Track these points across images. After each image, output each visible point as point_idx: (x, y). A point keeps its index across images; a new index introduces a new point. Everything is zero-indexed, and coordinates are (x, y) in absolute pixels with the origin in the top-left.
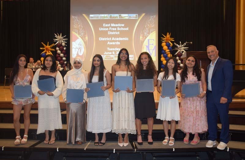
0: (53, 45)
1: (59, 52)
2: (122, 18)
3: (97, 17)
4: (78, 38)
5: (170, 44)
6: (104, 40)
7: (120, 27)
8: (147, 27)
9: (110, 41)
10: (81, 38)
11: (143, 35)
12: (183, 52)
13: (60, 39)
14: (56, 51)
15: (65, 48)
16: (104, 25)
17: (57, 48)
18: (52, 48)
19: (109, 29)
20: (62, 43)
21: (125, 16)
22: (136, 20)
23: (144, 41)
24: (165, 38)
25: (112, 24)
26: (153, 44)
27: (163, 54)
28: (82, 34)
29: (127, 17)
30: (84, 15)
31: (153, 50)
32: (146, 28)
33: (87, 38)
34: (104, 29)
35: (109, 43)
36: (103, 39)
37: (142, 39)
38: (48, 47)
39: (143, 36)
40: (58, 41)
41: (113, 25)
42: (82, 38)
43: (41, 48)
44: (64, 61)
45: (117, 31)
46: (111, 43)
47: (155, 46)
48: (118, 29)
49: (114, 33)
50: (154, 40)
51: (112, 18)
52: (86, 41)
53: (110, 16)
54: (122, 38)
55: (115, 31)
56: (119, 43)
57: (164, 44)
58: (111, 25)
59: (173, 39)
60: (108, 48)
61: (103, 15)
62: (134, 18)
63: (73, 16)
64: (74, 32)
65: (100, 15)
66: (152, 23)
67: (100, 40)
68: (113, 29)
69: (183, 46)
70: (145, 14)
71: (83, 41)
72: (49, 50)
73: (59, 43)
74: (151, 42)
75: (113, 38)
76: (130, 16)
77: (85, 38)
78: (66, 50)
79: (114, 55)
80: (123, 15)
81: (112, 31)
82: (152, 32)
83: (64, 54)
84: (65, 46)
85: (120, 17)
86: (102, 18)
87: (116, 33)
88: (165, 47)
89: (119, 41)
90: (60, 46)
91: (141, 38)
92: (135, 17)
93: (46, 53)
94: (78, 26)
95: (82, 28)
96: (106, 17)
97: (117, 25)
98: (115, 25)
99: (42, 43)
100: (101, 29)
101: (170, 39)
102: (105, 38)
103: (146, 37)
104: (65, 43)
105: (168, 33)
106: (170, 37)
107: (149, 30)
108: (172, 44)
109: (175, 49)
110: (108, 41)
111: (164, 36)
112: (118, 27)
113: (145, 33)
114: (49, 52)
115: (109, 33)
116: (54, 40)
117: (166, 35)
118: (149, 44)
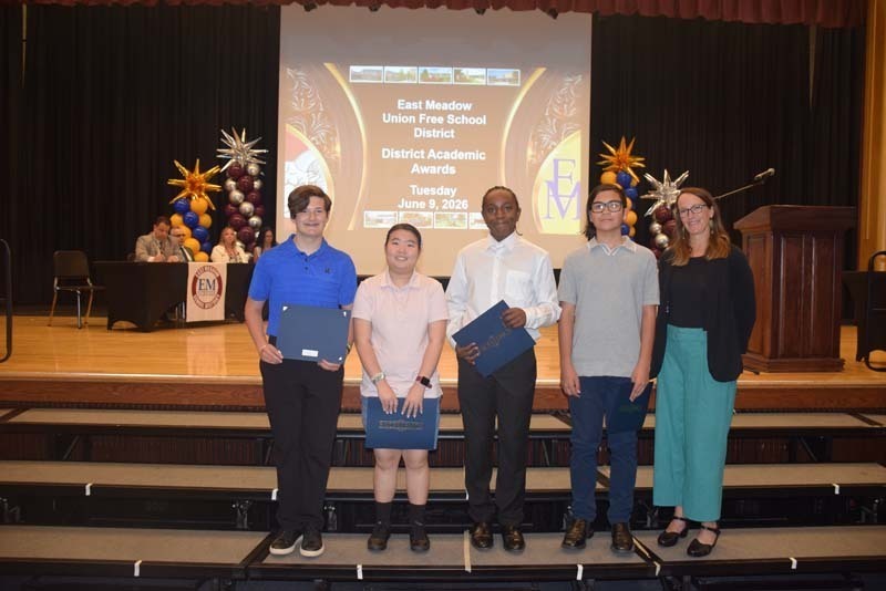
0: (214, 170)
1: (236, 195)
2: (464, 80)
3: (374, 74)
4: (306, 148)
5: (631, 177)
6: (398, 156)
7: (457, 113)
9: (422, 163)
10: (317, 146)
11: (536, 143)
13: (239, 150)
14: (226, 193)
15: (257, 184)
16: (399, 104)
17: (231, 183)
18: (212, 180)
19: (417, 119)
20: (246, 167)
21: (476, 75)
22: (515, 91)
23: (539, 166)
24: (611, 154)
25: (428, 102)
26: (570, 177)
28: (322, 133)
29: (482, 77)
30: (329, 66)
32: (549, 120)
33: (338, 148)
34: (401, 119)
35: (415, 168)
36: (397, 154)
37: (533, 156)
38: (197, 176)
39: (537, 149)
40: (232, 155)
41: (431, 105)
42: (320, 148)
43: (174, 182)
44: (255, 228)
45: (446, 126)
46: (425, 170)
47: (577, 184)
48: (451, 119)
49: (435, 134)
50: (574, 161)
51: (429, 80)
52: (337, 158)
53: (422, 75)
54: (464, 151)
55: (437, 126)
56: (452, 170)
57: (608, 177)
58: (424, 106)
59: (642, 159)
60: (413, 187)
61: (396, 69)
62: (507, 84)
63: (288, 70)
64: (292, 125)
65: (387, 68)
66: (570, 101)
67: (384, 156)
68: (434, 120)
69: (674, 184)
70: (544, 69)
71: (326, 159)
72: (200, 188)
73: (237, 162)
74: (565, 169)
75: (432, 151)
76: (492, 75)
77: (333, 148)
78: (261, 190)
79: (434, 210)
80: (468, 72)
81: (430, 127)
82: (568, 134)
83: (255, 204)
84: (259, 177)
85: (458, 77)
86: (393, 78)
87: (444, 134)
89: (451, 162)
90: (240, 174)
91: (530, 152)
92: (510, 80)
93: (189, 197)
94: (306, 104)
95: (320, 114)
96: (409, 76)
97: (445, 106)
98: (439, 104)
99: (177, 164)
100: (388, 119)
101: (631, 159)
102: (403, 152)
103: (548, 153)
104: (259, 164)
105: (623, 140)
106: (629, 151)
107: (559, 125)
108: (636, 179)
109: (646, 196)
110: (415, 161)
111: (612, 149)
112: (449, 112)
113: (545, 138)
114: (200, 196)
115: (418, 133)
116: (220, 153)
117: (617, 147)
118: (556, 176)
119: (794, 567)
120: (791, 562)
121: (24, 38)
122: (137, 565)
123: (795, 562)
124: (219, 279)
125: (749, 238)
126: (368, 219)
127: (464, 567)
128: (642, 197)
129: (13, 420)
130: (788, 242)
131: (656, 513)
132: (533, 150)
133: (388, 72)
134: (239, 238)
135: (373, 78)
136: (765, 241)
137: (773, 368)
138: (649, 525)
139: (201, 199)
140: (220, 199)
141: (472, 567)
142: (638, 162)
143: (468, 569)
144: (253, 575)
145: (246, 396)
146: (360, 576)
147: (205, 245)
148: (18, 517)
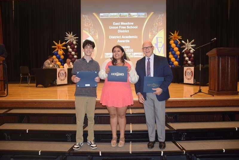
0: (64, 43)
1: (70, 50)
2: (132, 16)
3: (107, 15)
4: (89, 37)
5: (178, 42)
7: (129, 26)
8: (155, 25)
9: (120, 39)
11: (151, 33)
12: (190, 49)
13: (71, 37)
14: (67, 49)
15: (76, 47)
16: (114, 24)
17: (69, 47)
18: (64, 46)
19: (119, 27)
20: (73, 42)
21: (134, 15)
22: (144, 19)
23: (153, 39)
24: (172, 35)
25: (121, 23)
26: (161, 42)
27: (171, 51)
28: (93, 32)
29: (136, 15)
30: (94, 14)
31: (161, 48)
33: (97, 36)
34: (114, 28)
35: (118, 41)
36: (113, 37)
38: (60, 45)
39: (152, 35)
40: (69, 39)
41: (122, 23)
42: (92, 36)
43: (53, 47)
44: (75, 59)
45: (127, 29)
46: (121, 41)
47: (163, 44)
48: (128, 27)
49: (124, 31)
50: (162, 38)
51: (122, 17)
52: (97, 39)
53: (120, 15)
54: (132, 36)
55: (124, 29)
56: (129, 41)
57: (172, 42)
58: (120, 24)
59: (181, 37)
61: (112, 14)
63: (83, 15)
64: (85, 30)
65: (110, 14)
66: (161, 21)
67: (110, 36)
68: (123, 27)
69: (190, 43)
70: (153, 13)
71: (94, 39)
72: (60, 48)
73: (70, 41)
74: (160, 40)
75: (123, 36)
76: (139, 14)
77: (96, 37)
80: (132, 14)
81: (122, 29)
82: (160, 30)
83: (75, 52)
84: (76, 45)
85: (129, 16)
86: (112, 16)
87: (126, 31)
88: (173, 45)
89: (128, 39)
90: (71, 44)
91: (150, 36)
92: (144, 16)
93: (58, 51)
94: (88, 25)
95: (92, 27)
96: (116, 16)
97: (126, 24)
98: (124, 23)
99: (54, 42)
100: (111, 28)
101: (178, 37)
102: (115, 36)
103: (155, 36)
104: (76, 41)
105: (176, 31)
106: (177, 35)
107: (157, 28)
108: (179, 42)
109: (182, 47)
110: (118, 39)
111: (172, 34)
112: (127, 25)
113: (154, 32)
114: (60, 50)
115: (119, 31)
116: (66, 39)
117: (174, 33)
118: (157, 42)
119: (224, 151)
120: (223, 150)
121: (13, 9)
122: (40, 152)
123: (224, 150)
124: (65, 73)
125: (210, 57)
126: (106, 55)
127: (129, 152)
128: (181, 47)
129: (8, 112)
130: (222, 58)
131: (184, 136)
132: (151, 35)
133: (110, 15)
134: (71, 62)
135: (106, 17)
136: (215, 58)
137: (218, 94)
138: (182, 139)
139: (61, 51)
140: (66, 51)
141: (132, 152)
142: (180, 38)
143: (131, 153)
144: (71, 154)
145: (70, 104)
146: (100, 155)
147: (62, 64)
148: (10, 139)
